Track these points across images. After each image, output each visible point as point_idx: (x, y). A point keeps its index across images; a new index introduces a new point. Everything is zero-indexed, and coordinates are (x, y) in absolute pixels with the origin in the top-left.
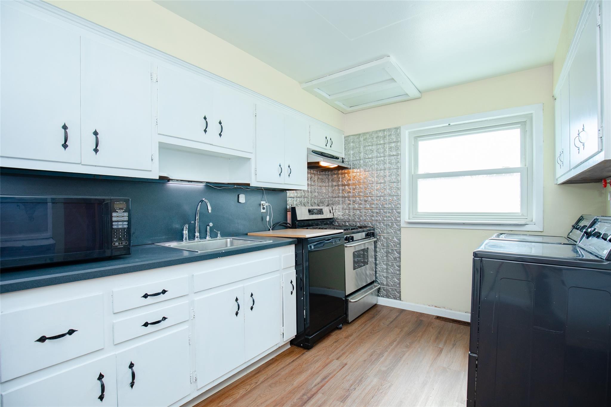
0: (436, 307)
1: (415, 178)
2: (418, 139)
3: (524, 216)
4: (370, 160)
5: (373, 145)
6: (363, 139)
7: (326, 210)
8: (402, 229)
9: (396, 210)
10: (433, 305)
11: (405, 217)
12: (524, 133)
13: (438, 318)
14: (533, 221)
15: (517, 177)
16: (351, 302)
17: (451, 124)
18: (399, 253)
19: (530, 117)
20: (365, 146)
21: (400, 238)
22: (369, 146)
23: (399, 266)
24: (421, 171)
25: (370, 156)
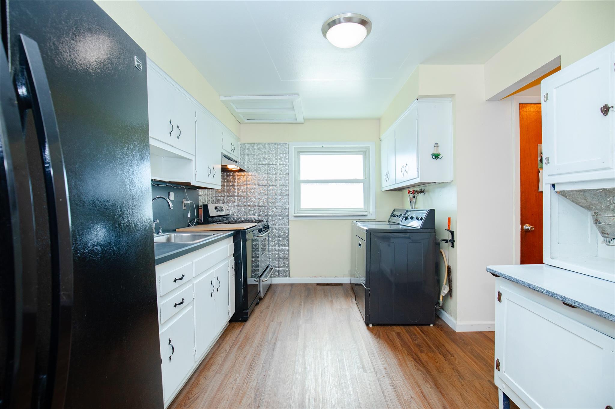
0: (315, 277)
1: (298, 183)
2: (301, 153)
3: (365, 210)
4: (264, 166)
5: (266, 154)
6: (257, 148)
7: (225, 207)
8: (290, 222)
9: (285, 206)
10: (313, 277)
11: (292, 212)
12: (365, 158)
13: (318, 284)
14: (371, 213)
15: (361, 185)
16: (264, 281)
17: (324, 146)
18: (288, 240)
19: (368, 148)
20: (259, 154)
21: (289, 229)
22: (262, 154)
23: (288, 251)
24: (303, 177)
25: (264, 163)
